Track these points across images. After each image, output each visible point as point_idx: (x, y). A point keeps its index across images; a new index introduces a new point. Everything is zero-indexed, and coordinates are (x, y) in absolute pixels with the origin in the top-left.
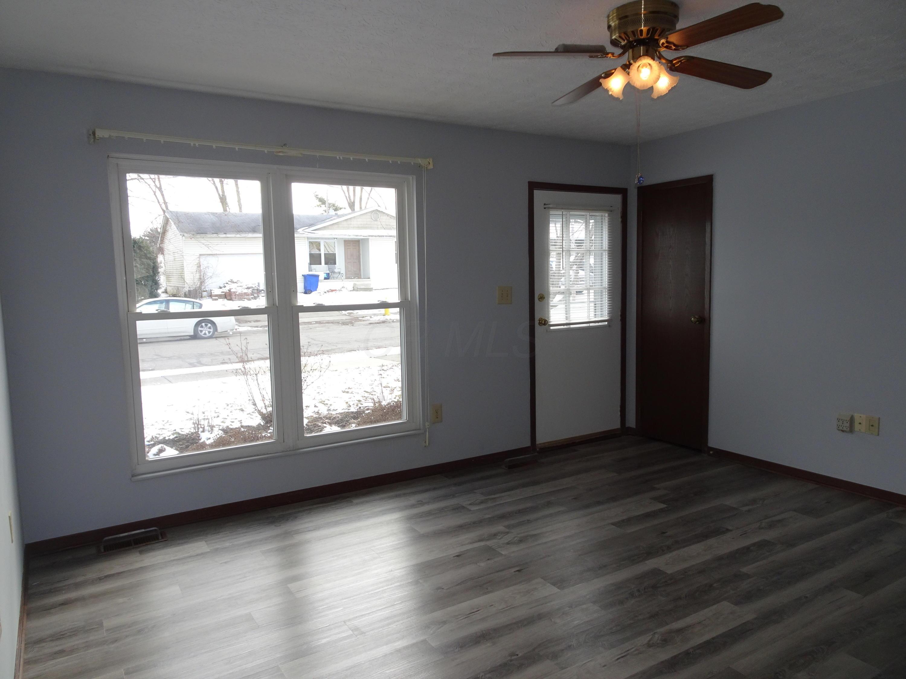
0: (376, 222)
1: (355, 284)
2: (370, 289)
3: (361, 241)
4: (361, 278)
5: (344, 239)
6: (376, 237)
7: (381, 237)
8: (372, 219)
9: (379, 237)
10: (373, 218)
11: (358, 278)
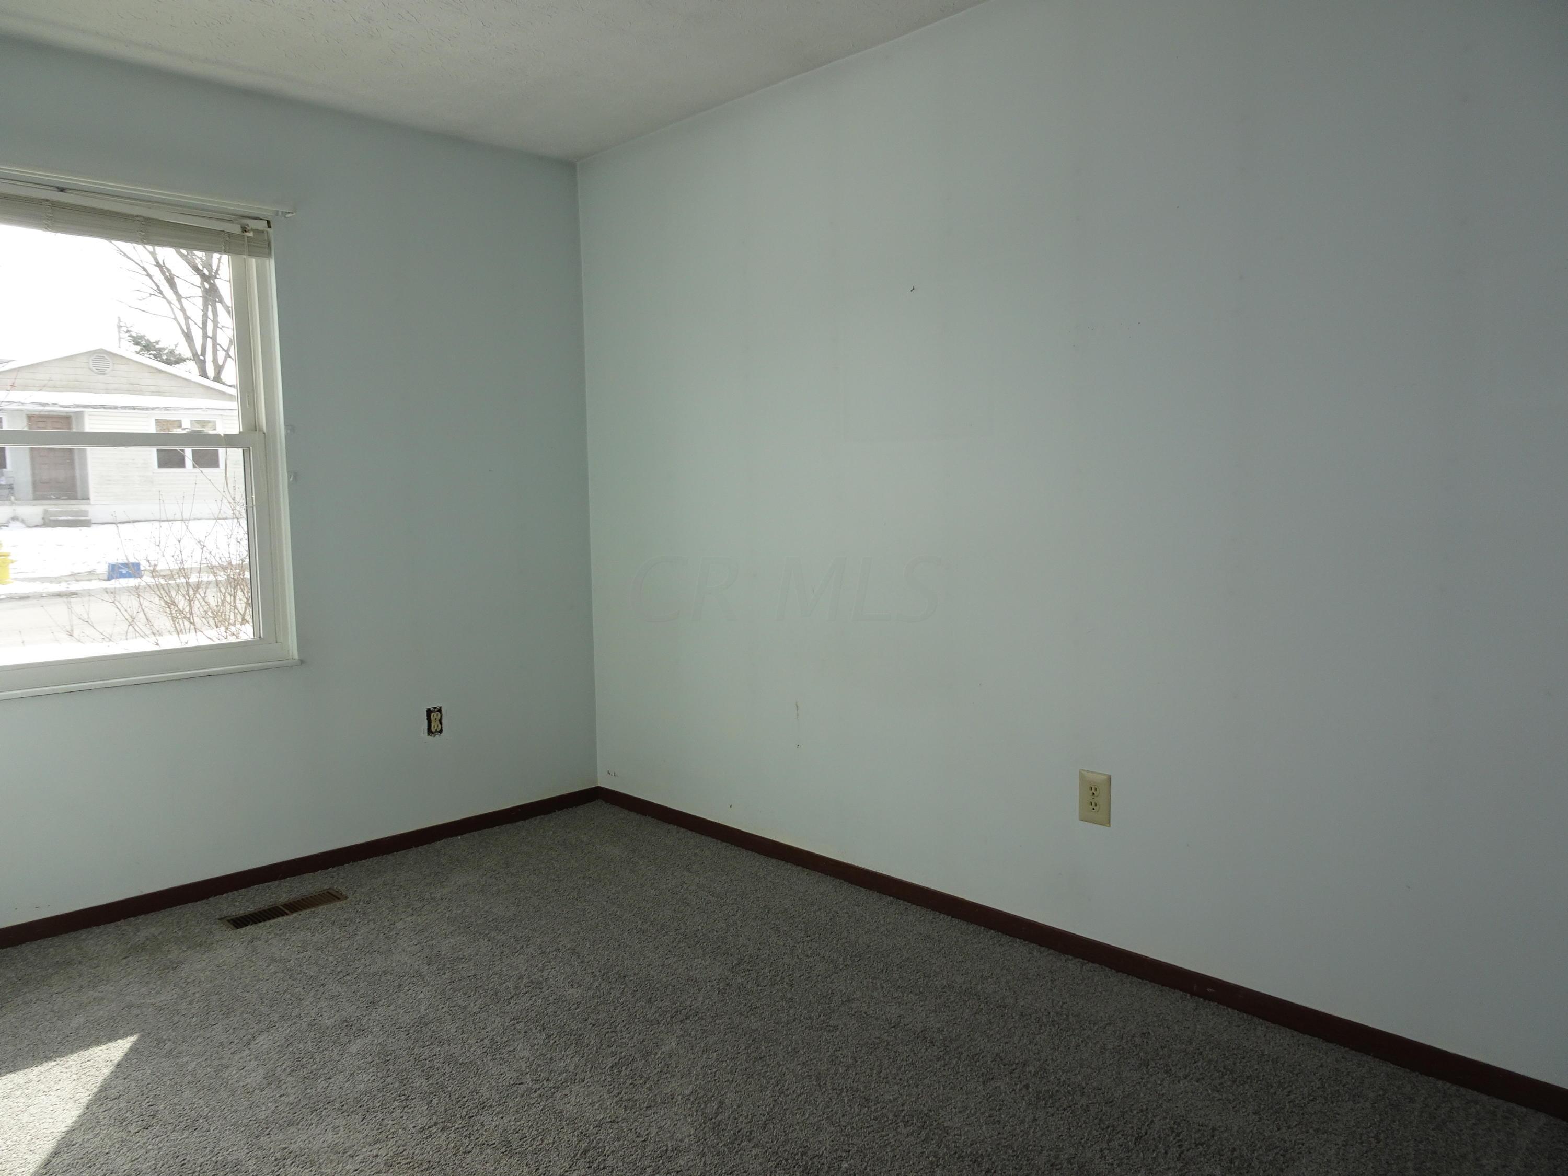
0: (101, 377)
1: (46, 511)
2: (87, 523)
3: (74, 420)
4: (75, 498)
5: (28, 413)
6: (95, 410)
7: (111, 408)
8: (93, 371)
9: (105, 408)
10: (93, 368)
11: (70, 498)
